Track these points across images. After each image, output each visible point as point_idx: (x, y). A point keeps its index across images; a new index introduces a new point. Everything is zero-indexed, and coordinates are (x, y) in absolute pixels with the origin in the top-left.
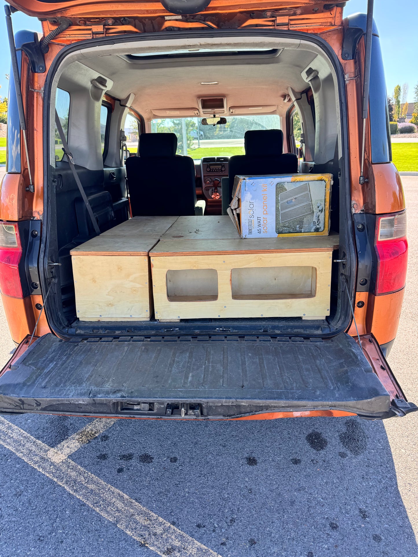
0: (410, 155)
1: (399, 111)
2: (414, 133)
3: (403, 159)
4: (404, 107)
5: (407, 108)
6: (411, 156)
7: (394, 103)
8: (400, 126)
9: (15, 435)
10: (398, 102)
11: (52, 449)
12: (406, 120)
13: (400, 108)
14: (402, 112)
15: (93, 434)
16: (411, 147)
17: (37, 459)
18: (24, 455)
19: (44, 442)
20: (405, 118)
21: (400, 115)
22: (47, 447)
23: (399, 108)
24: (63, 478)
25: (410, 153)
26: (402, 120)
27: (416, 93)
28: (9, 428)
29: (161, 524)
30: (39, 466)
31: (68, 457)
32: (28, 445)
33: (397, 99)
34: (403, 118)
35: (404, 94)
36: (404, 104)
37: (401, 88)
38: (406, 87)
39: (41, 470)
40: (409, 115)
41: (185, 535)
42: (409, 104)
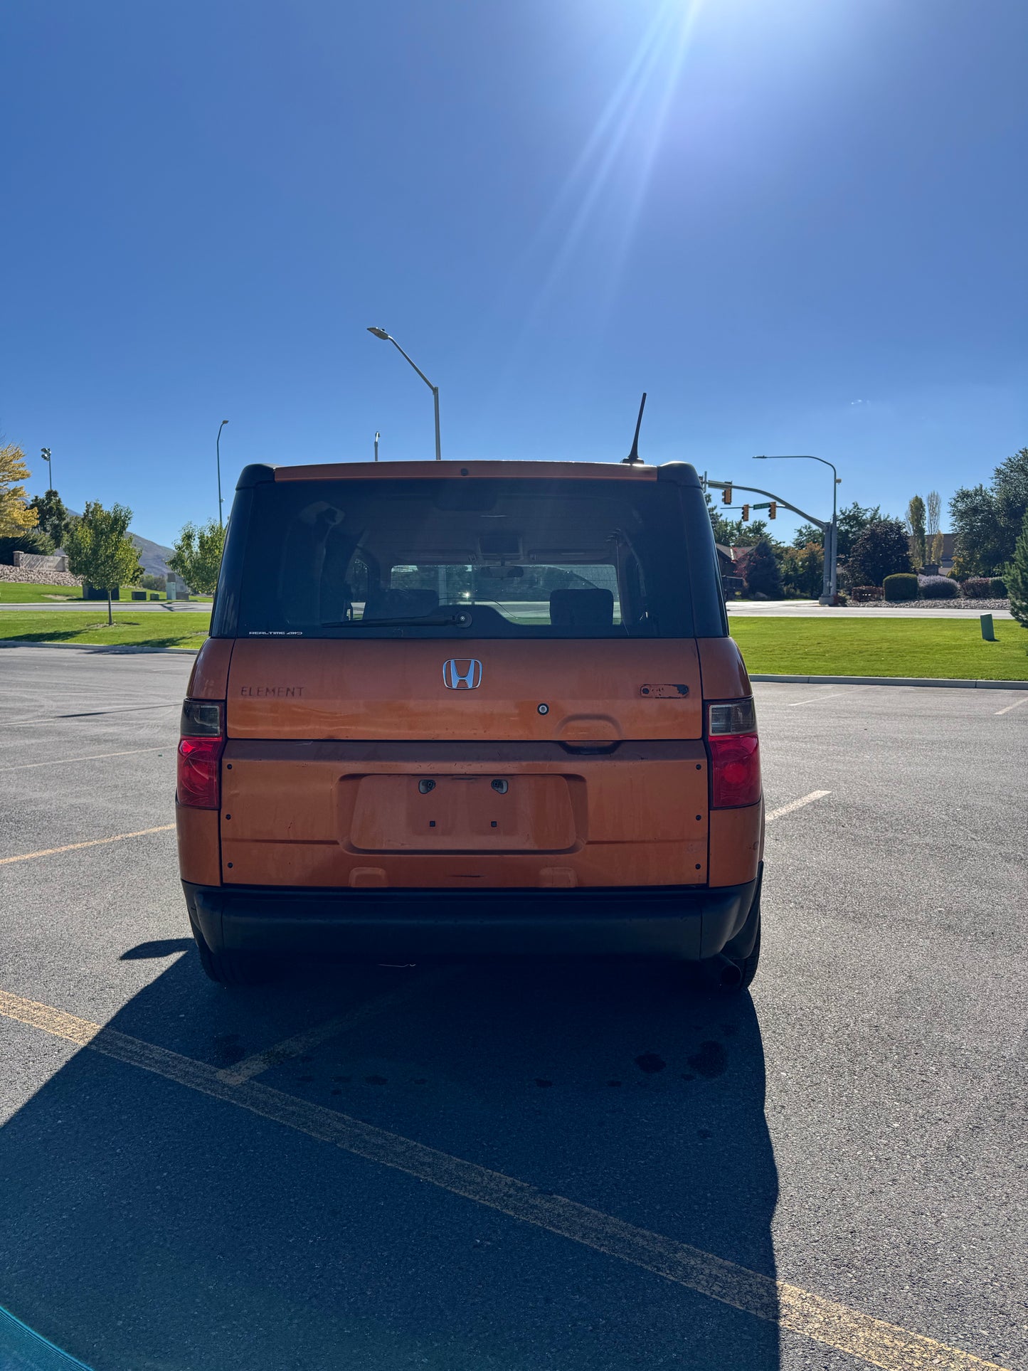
0: (938, 645)
1: (924, 551)
2: (954, 598)
3: (922, 652)
4: (934, 544)
5: (941, 545)
6: (940, 645)
7: (911, 533)
8: (924, 580)
9: (157, 1057)
10: (919, 530)
11: (222, 1071)
12: (941, 570)
13: (926, 545)
14: (931, 552)
15: (287, 1055)
16: (940, 627)
17: (198, 1081)
18: (177, 1077)
19: (207, 1063)
20: (939, 566)
21: (927, 560)
22: (213, 1069)
23: (923, 544)
24: (246, 1100)
25: (938, 640)
26: (931, 570)
27: (954, 515)
28: (144, 1047)
29: (402, 1143)
30: (205, 1088)
31: (251, 1079)
32: (182, 1066)
33: (917, 526)
34: (934, 565)
35: (931, 515)
36: (932, 537)
37: (925, 502)
38: (934, 499)
39: (209, 1092)
40: (946, 559)
41: (438, 1152)
42: (945, 535)
